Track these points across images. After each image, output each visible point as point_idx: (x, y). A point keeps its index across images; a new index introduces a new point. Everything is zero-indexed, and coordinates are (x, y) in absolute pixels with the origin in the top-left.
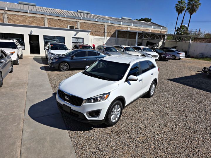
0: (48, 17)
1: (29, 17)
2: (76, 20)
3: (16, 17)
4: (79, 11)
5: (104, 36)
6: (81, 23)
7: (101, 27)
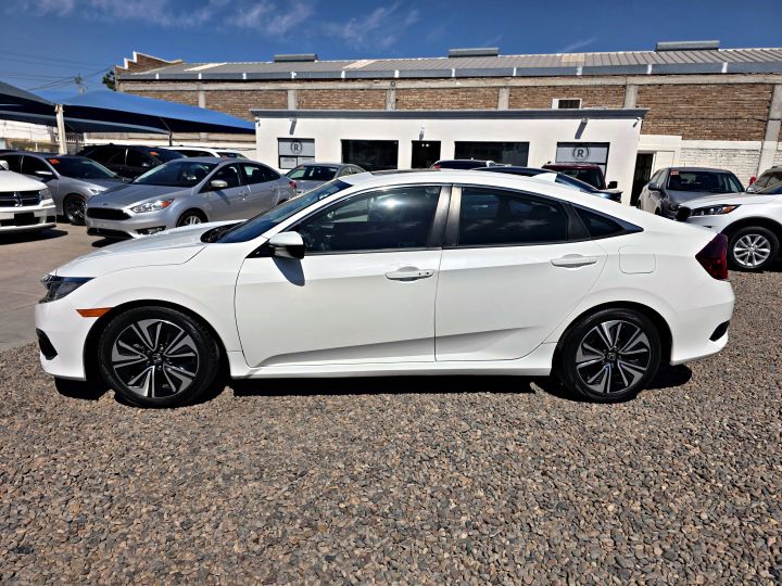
1: (452, 91)
2: (620, 81)
3: (416, 98)
4: (662, 44)
5: (763, 138)
6: (642, 89)
7: (747, 96)
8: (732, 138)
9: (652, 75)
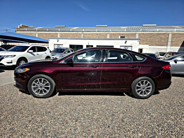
0: (110, 33)
1: (96, 34)
2: (134, 33)
3: (88, 36)
4: (144, 25)
5: (167, 46)
7: (163, 36)
8: (160, 46)
9: (142, 31)
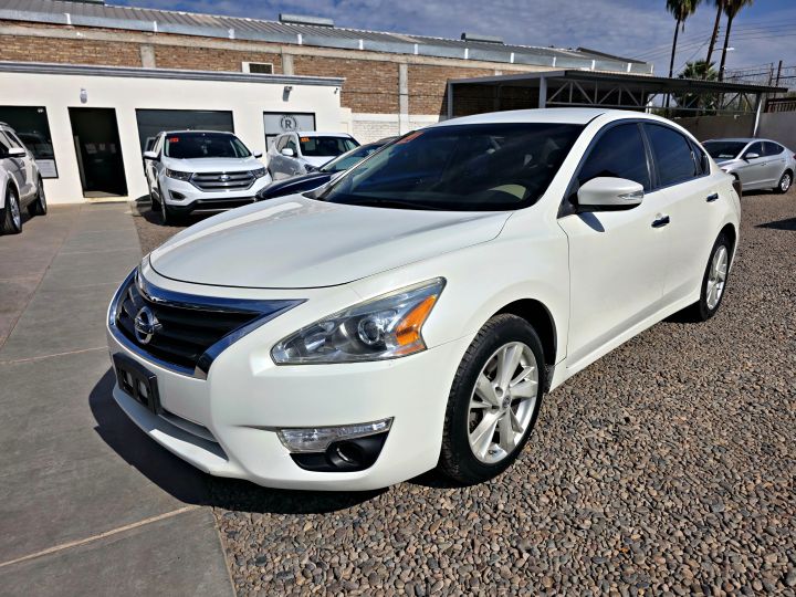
0: (155, 40)
1: (72, 43)
4: (285, 17)
5: (398, 111)
6: (297, 60)
7: (382, 74)
8: (377, 111)
9: (305, 45)
